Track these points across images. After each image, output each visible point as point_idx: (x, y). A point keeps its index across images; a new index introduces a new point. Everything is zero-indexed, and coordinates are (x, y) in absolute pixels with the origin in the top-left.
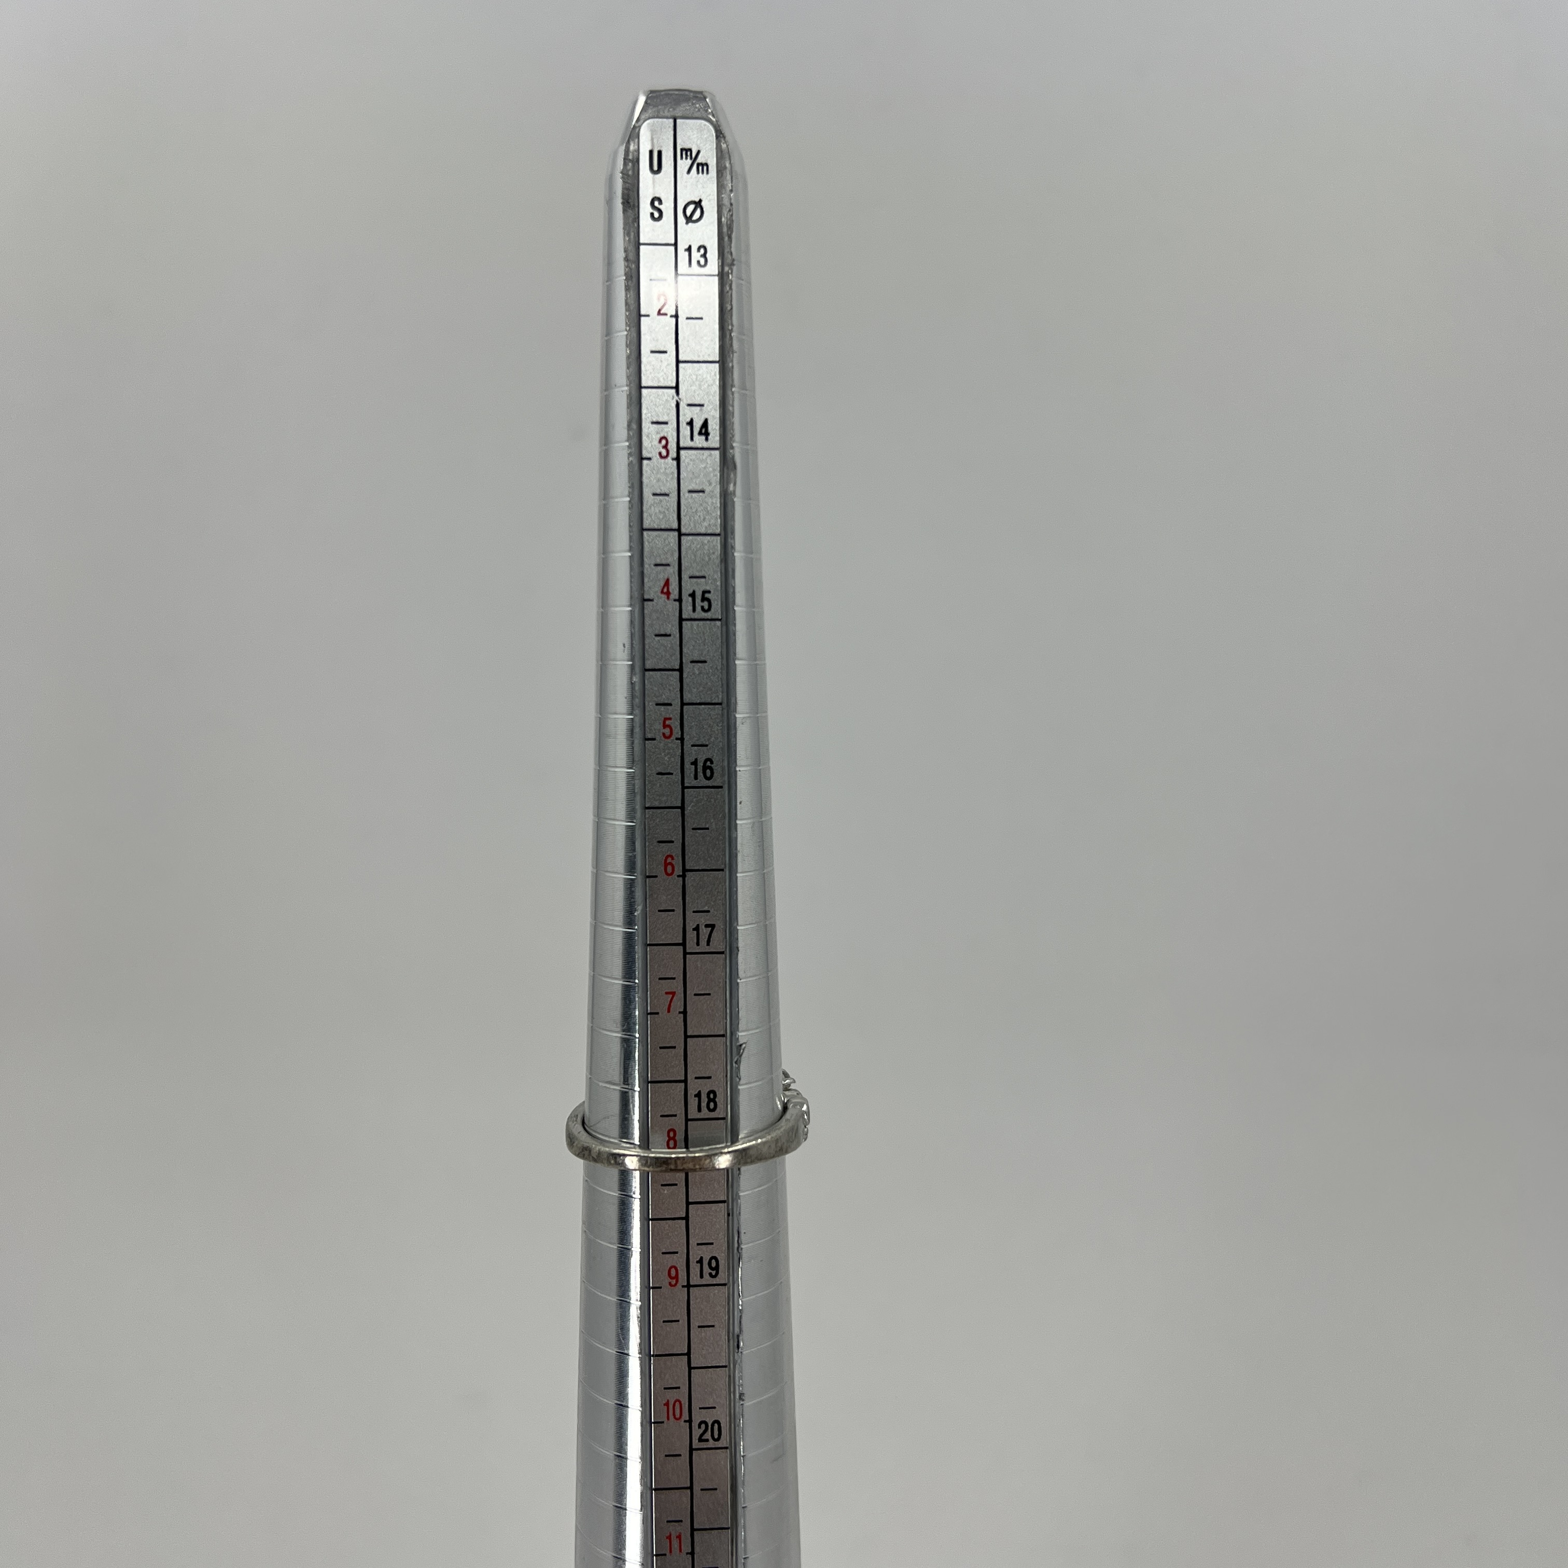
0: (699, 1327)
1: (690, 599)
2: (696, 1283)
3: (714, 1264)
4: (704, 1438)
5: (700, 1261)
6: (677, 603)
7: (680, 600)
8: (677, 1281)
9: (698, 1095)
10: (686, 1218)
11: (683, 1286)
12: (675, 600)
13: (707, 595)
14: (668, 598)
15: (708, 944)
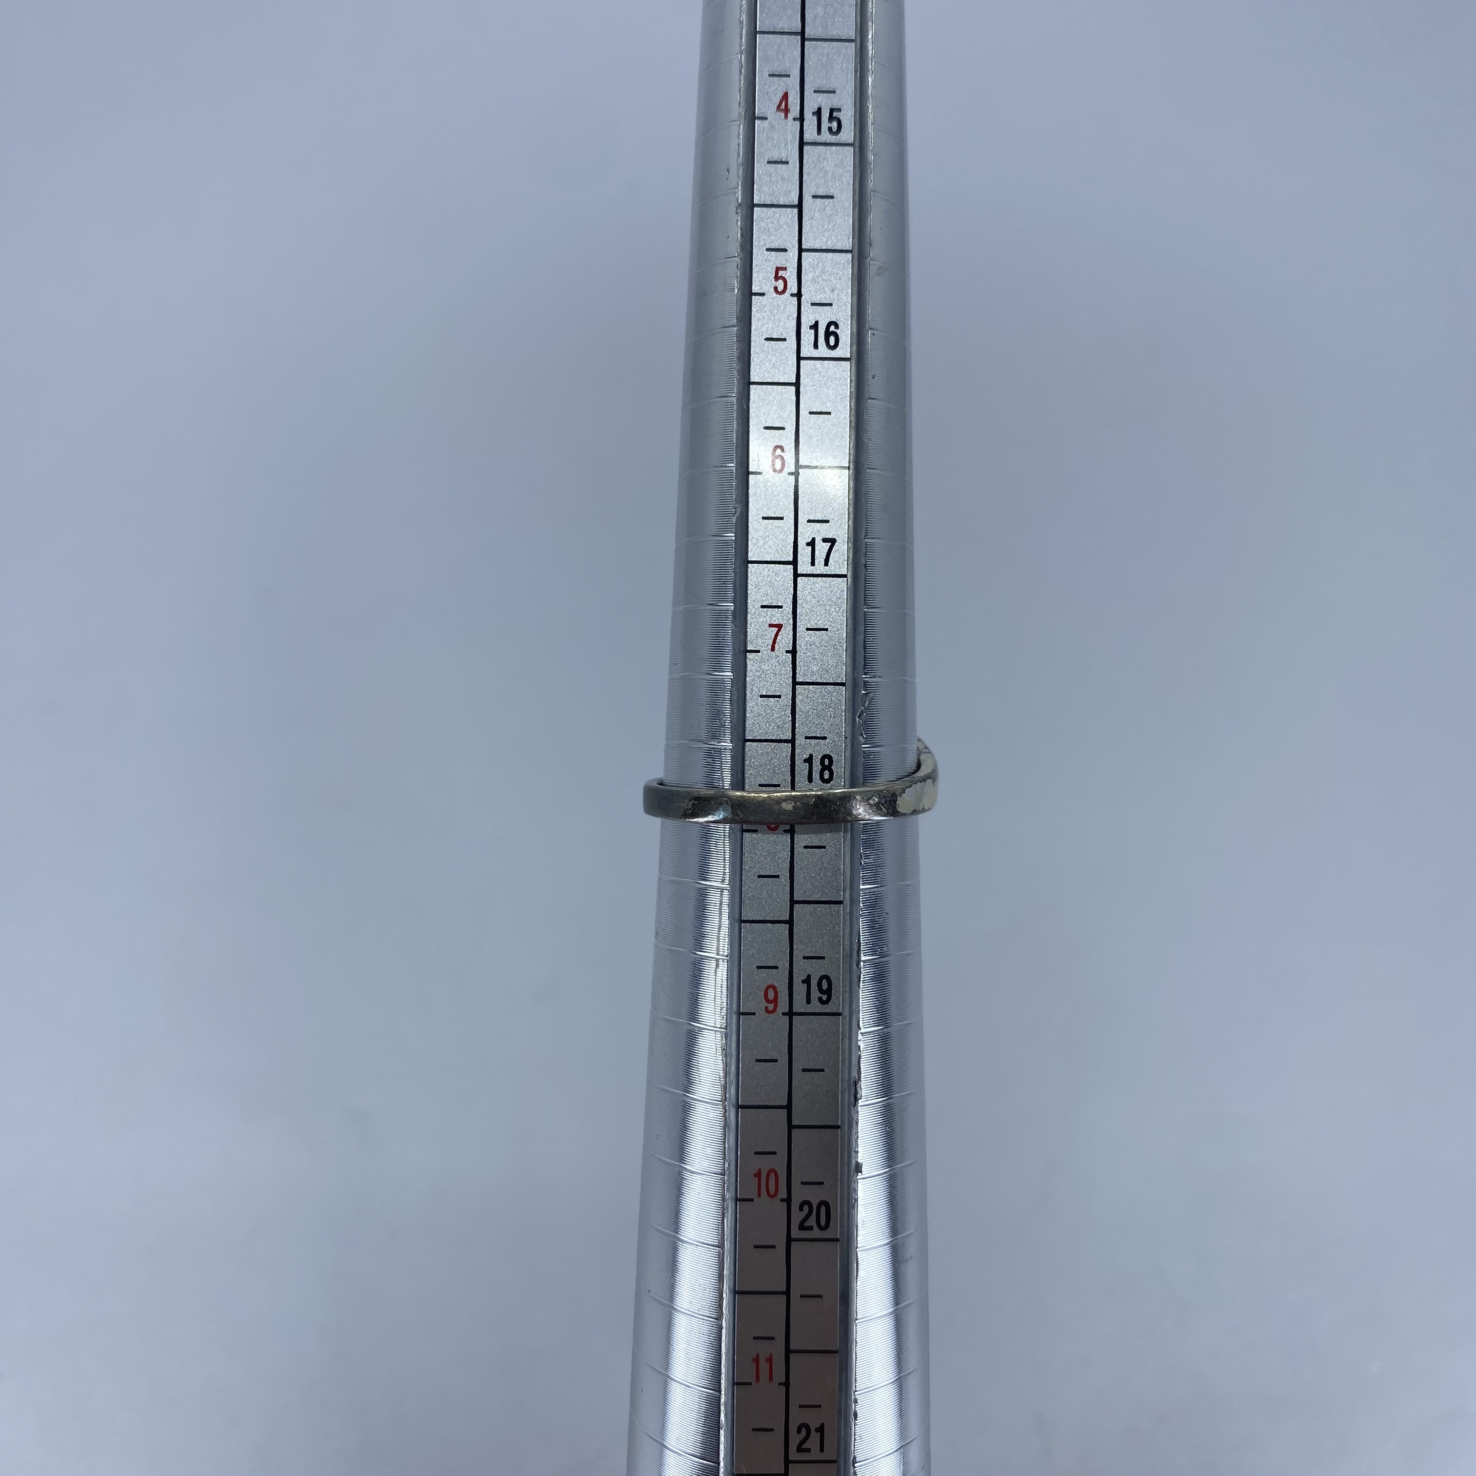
0: (804, 1070)
1: (815, 118)
2: (802, 1010)
3: (825, 986)
4: (806, 1224)
5: (807, 981)
6: (798, 123)
7: (801, 119)
8: (776, 1007)
9: (809, 760)
10: (790, 922)
11: (784, 1014)
12: (795, 119)
13: (835, 114)
14: (786, 116)
15: (826, 564)
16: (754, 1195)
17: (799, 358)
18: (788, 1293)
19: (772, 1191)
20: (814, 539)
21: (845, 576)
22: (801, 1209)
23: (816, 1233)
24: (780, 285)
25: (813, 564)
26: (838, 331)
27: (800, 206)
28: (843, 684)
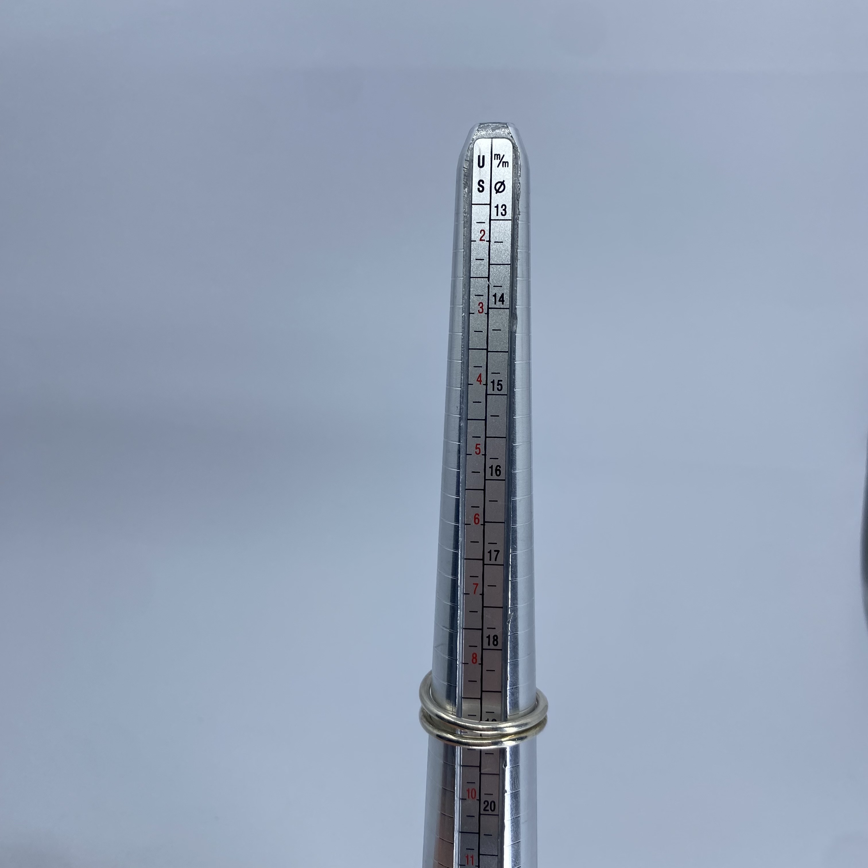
1: (492, 384)
4: (486, 809)
6: (485, 386)
7: (486, 384)
9: (489, 637)
10: (481, 699)
13: (500, 382)
14: (480, 384)
15: (496, 560)
16: (467, 798)
17: (485, 480)
18: (479, 833)
19: (473, 796)
20: (491, 550)
21: (503, 565)
22: (484, 803)
23: (490, 812)
24: (478, 451)
25: (490, 560)
26: (500, 469)
27: (486, 420)
28: (502, 608)
